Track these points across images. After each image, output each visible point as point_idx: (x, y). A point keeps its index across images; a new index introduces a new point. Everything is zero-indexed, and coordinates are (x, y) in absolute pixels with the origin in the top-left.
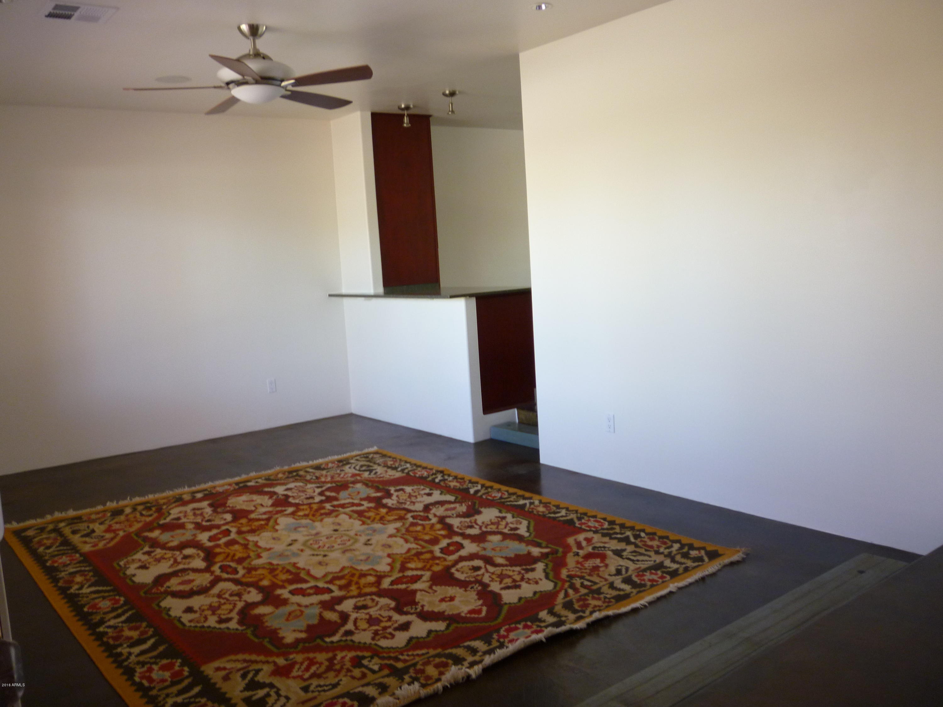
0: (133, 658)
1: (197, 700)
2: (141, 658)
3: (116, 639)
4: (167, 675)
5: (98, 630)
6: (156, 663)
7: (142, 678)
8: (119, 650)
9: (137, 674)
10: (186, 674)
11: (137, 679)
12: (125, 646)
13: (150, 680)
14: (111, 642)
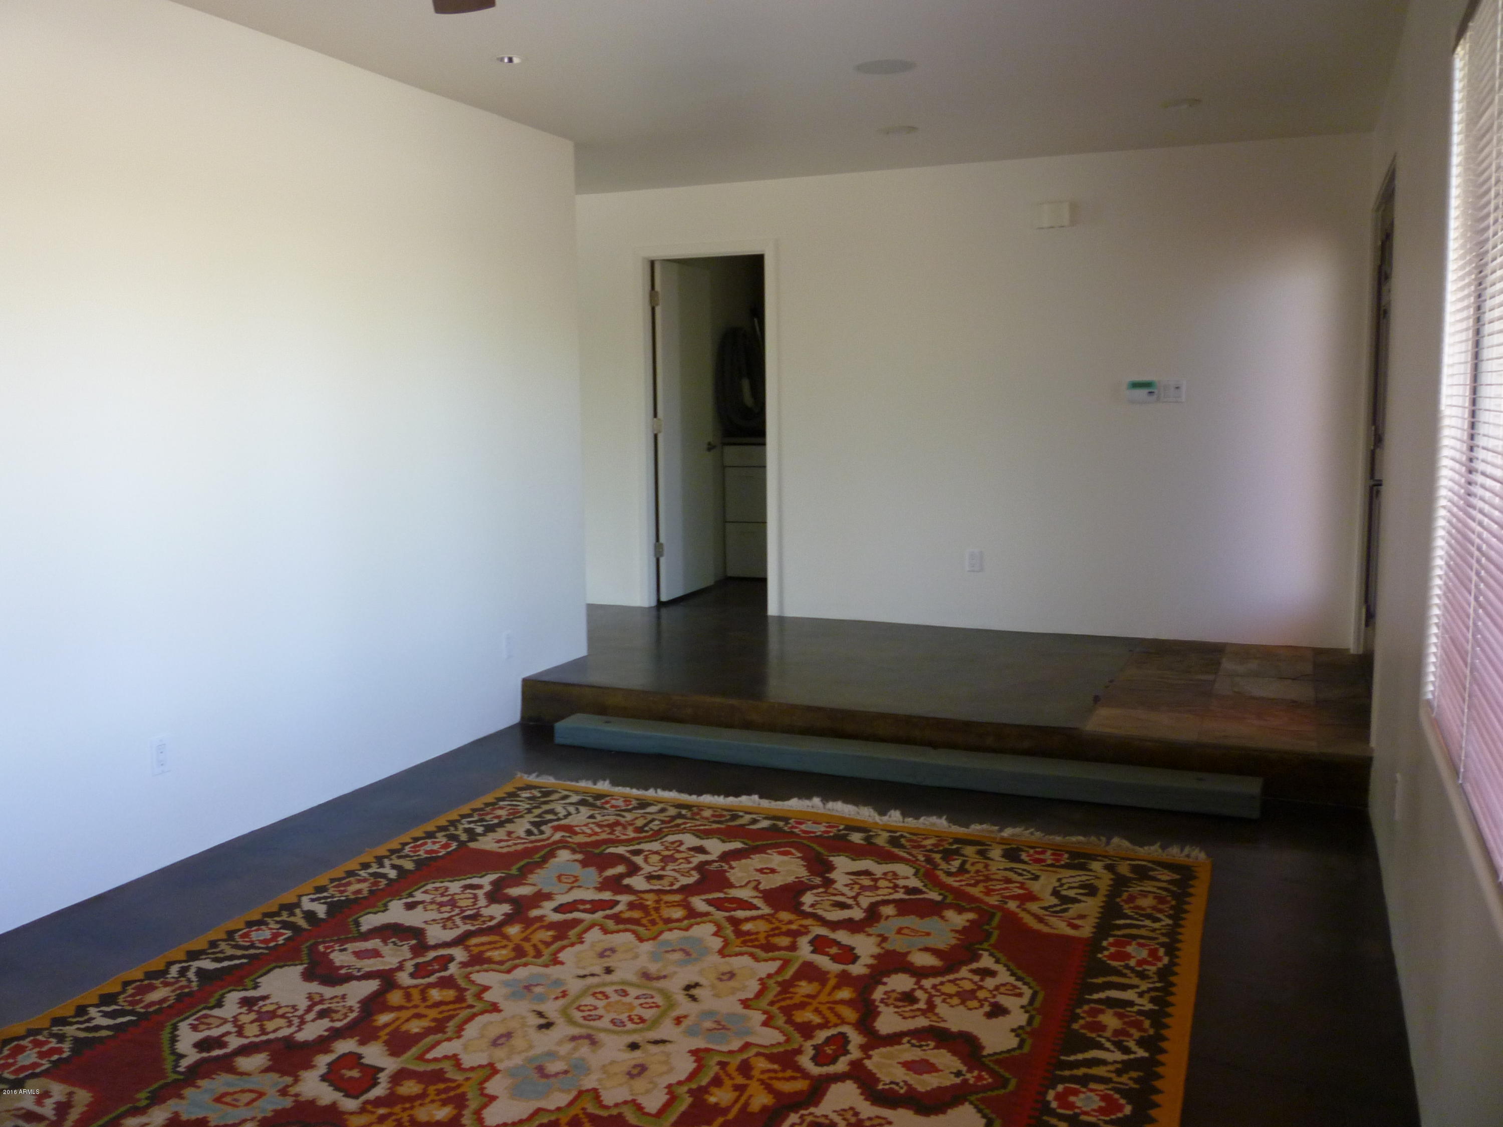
0: (1144, 986)
1: (1132, 914)
2: (1135, 981)
3: (1138, 1025)
4: (1129, 949)
5: (1146, 1055)
6: (1127, 967)
7: (1159, 959)
8: (1149, 1006)
9: (1160, 965)
10: (1111, 940)
11: (1166, 960)
12: (1136, 1009)
13: (1153, 953)
14: (1147, 1024)
